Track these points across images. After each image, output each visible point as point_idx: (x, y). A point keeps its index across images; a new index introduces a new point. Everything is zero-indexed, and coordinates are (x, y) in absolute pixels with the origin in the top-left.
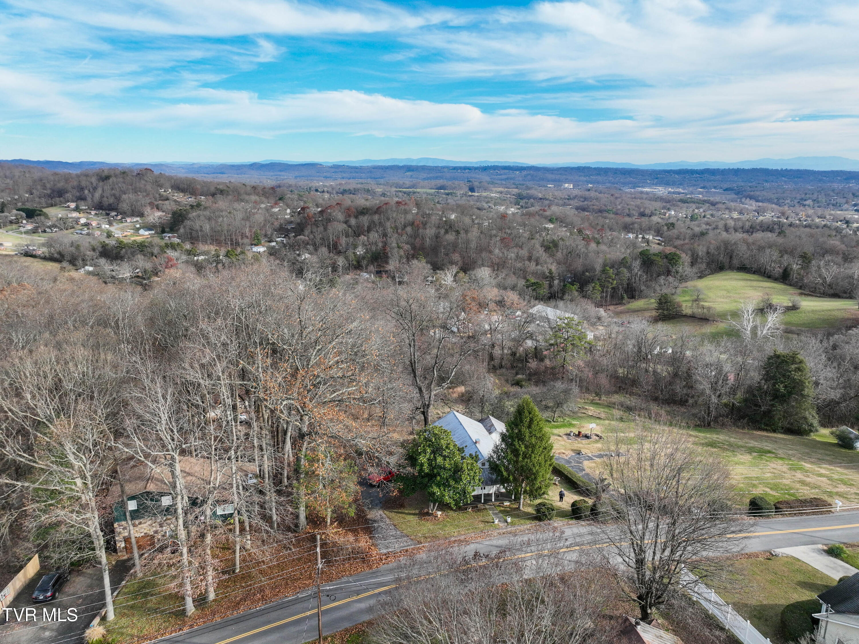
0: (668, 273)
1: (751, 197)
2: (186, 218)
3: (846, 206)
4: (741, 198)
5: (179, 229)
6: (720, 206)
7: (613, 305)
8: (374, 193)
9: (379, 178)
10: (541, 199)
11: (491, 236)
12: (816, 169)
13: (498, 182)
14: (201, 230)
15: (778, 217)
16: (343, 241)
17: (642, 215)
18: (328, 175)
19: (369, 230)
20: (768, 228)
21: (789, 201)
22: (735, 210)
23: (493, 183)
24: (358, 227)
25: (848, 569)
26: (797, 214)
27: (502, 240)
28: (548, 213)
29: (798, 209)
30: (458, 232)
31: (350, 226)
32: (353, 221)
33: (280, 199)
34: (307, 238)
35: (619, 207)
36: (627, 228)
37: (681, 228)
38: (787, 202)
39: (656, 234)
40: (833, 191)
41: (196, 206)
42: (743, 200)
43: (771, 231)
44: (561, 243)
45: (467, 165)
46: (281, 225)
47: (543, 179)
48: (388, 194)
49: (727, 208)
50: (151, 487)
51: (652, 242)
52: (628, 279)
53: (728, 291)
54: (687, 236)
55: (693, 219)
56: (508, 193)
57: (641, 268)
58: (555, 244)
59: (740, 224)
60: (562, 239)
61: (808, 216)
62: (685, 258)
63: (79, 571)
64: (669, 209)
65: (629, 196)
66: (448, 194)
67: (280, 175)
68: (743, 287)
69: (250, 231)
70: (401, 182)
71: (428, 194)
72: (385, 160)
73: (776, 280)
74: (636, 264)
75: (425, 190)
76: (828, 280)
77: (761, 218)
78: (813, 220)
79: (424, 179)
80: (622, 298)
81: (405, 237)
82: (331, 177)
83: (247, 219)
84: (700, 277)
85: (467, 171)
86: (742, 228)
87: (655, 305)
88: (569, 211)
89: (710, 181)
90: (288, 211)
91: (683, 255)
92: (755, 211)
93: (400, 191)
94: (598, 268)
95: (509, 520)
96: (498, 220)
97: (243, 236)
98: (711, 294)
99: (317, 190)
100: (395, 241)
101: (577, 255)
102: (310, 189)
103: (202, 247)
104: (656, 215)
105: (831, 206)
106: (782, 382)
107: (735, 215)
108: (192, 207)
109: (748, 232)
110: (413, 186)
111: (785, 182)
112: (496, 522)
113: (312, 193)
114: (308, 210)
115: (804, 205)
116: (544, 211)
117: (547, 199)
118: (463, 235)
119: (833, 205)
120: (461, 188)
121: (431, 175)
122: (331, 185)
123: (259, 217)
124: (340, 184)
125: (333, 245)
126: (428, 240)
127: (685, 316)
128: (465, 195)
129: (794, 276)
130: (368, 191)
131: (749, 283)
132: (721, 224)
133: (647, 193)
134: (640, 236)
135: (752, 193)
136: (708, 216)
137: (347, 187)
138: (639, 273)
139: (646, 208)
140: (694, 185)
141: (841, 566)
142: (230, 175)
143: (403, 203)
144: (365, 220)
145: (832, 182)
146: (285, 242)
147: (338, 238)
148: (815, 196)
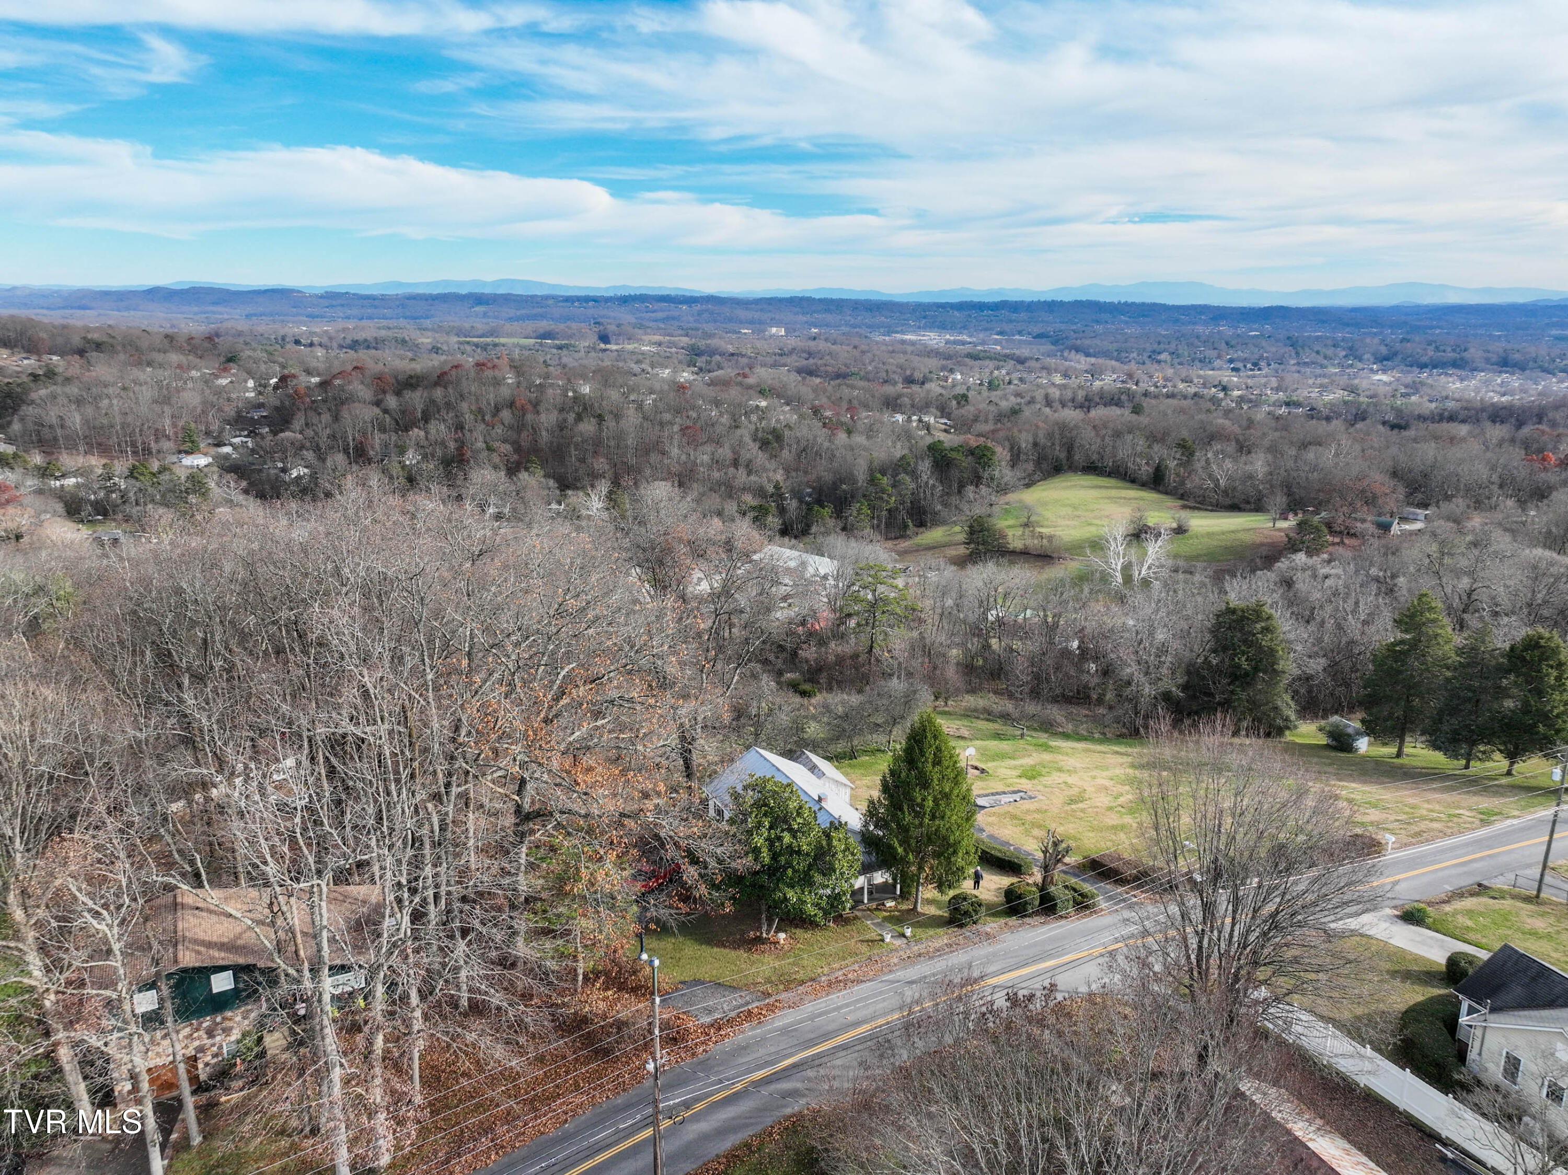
0: (977, 480)
1: (1078, 350)
2: (24, 402)
3: (1218, 363)
4: (1062, 351)
5: (9, 423)
6: (1032, 364)
7: (891, 539)
8: (417, 346)
9: (422, 317)
10: (732, 355)
11: (661, 424)
12: (1170, 302)
13: (651, 324)
14: (62, 426)
15: (1123, 382)
16: (377, 440)
17: (909, 381)
18: (316, 311)
19: (426, 418)
20: (1112, 400)
21: (1135, 355)
22: (1056, 371)
23: (641, 326)
24: (403, 412)
25: (1443, 941)
26: (1151, 377)
27: (684, 430)
28: (751, 380)
29: (1152, 367)
30: (600, 418)
31: (386, 411)
32: (392, 402)
33: (231, 360)
34: (299, 436)
35: (870, 368)
36: (892, 404)
37: (979, 402)
38: (1132, 355)
39: (939, 414)
40: (1198, 337)
41: (45, 375)
42: (1066, 354)
43: (1117, 405)
44: (787, 432)
45: (591, 294)
46: (239, 412)
47: (730, 320)
48: (445, 348)
49: (1043, 368)
50: (187, 958)
51: (936, 428)
52: (913, 494)
53: (1075, 508)
54: (991, 417)
55: (992, 386)
56: (671, 344)
57: (932, 473)
58: (777, 436)
59: (1069, 394)
60: (788, 426)
61: (1166, 379)
62: (1002, 453)
63: (40, 1156)
64: (951, 371)
65: (884, 348)
66: (560, 348)
67: (214, 313)
68: (1097, 498)
69: (174, 425)
70: (467, 325)
71: (522, 348)
72: (428, 284)
73: (1144, 485)
74: (925, 467)
75: (515, 340)
76: (1222, 482)
77: (1097, 384)
78: (1175, 387)
79: (510, 319)
80: (906, 527)
81: (499, 430)
82: (322, 317)
83: (165, 400)
84: (1028, 486)
85: (591, 304)
86: (1073, 400)
87: (962, 537)
88: (786, 377)
89: (1011, 321)
90: (251, 383)
91: (999, 449)
92: (1086, 372)
93: (468, 343)
94: (861, 476)
95: (908, 932)
96: (672, 395)
97: (159, 435)
98: (1048, 514)
99: (297, 342)
100: (481, 439)
101: (816, 453)
102: (283, 339)
103: (67, 460)
104: (931, 380)
105: (1197, 362)
106: (1243, 653)
107: (1058, 379)
108: (35, 377)
109: (1081, 407)
110: (492, 333)
111: (1127, 323)
112: (888, 938)
113: (288, 346)
114: (295, 382)
115: (1159, 362)
116: (745, 376)
117: (743, 356)
118: (610, 423)
119: (1200, 361)
120: (583, 337)
121: (523, 312)
122: (326, 331)
123: (191, 398)
124: (344, 330)
125: (356, 448)
126: (544, 433)
127: (1013, 553)
128: (594, 348)
129: (1171, 478)
130: (404, 342)
131: (1104, 493)
132: (1039, 395)
133: (913, 343)
134: (915, 418)
135: (1079, 342)
136: (1016, 382)
137: (361, 336)
138: (931, 482)
139: (914, 369)
140: (986, 330)
141: (1432, 938)
142: (102, 312)
143: (489, 365)
144: (417, 399)
145: (1195, 324)
146: (250, 445)
147: (365, 434)
148: (1172, 347)
